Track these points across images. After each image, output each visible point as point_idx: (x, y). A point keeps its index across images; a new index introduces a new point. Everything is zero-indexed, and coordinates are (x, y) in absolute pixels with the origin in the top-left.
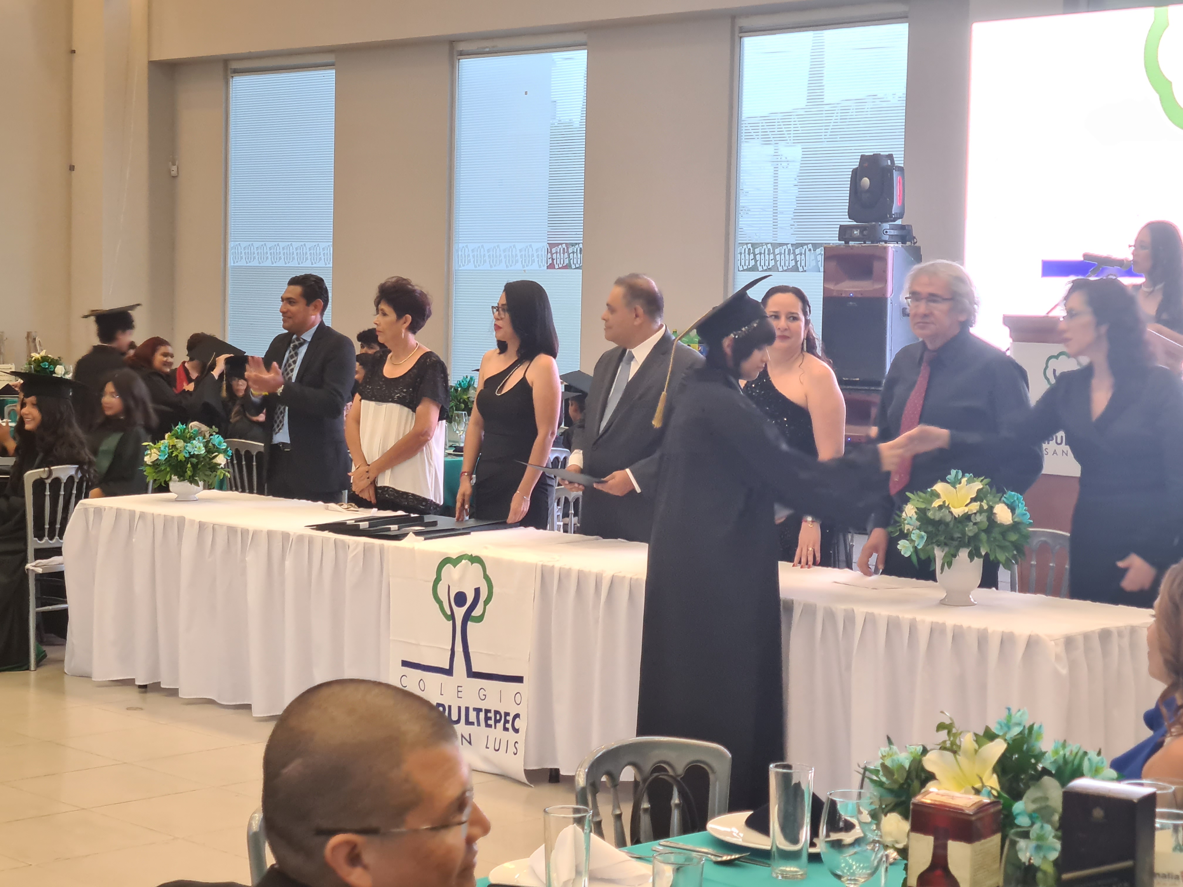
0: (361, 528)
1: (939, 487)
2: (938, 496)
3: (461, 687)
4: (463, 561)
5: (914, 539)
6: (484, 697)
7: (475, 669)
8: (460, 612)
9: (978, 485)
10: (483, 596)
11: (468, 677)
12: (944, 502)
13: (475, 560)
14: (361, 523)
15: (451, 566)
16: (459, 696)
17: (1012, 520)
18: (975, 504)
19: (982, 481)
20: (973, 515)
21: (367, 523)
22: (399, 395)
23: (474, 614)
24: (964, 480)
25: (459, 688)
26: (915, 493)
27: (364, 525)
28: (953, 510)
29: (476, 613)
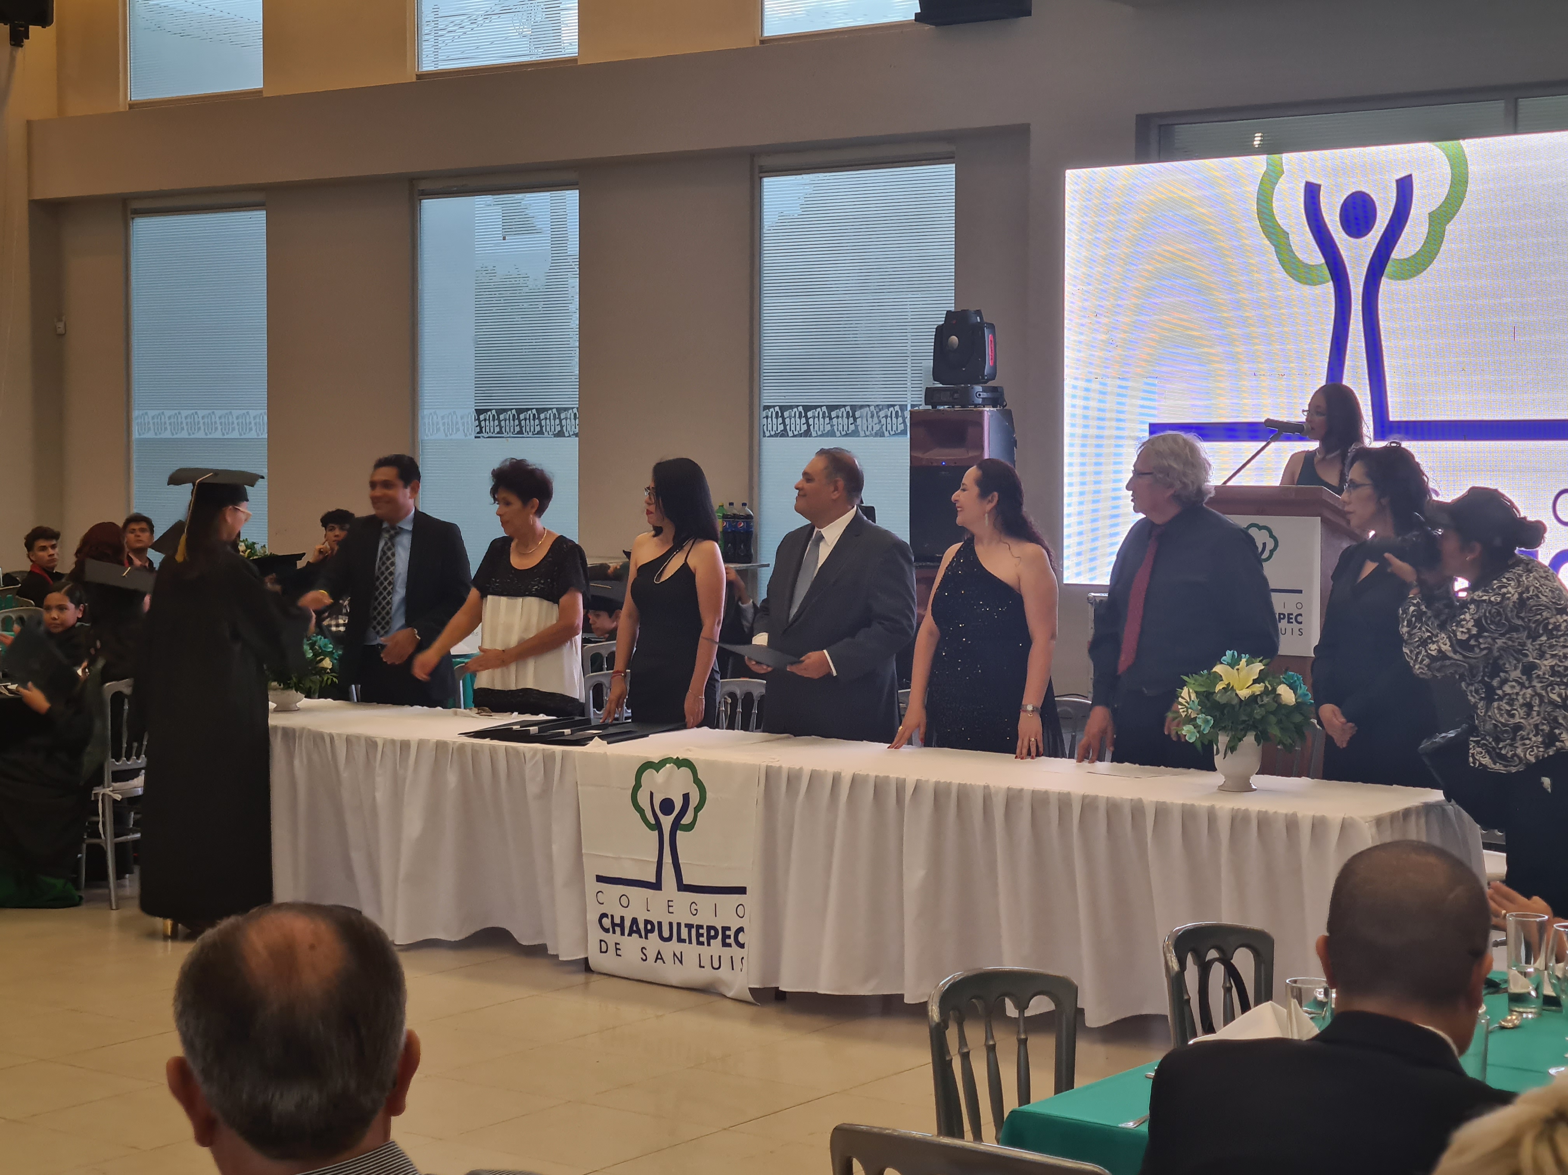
0: (531, 733)
1: (1218, 669)
2: (1220, 678)
3: (672, 901)
4: (668, 765)
5: (1200, 724)
6: (696, 911)
7: (686, 881)
8: (667, 821)
9: (1258, 667)
10: (694, 800)
11: (678, 891)
12: (1229, 684)
13: (681, 763)
14: (531, 728)
15: (654, 771)
16: (670, 911)
17: (1296, 700)
18: (1257, 685)
19: (1260, 661)
20: (1259, 697)
21: (536, 728)
22: (536, 587)
23: (682, 822)
24: (1243, 661)
25: (669, 903)
26: (1190, 675)
27: (534, 730)
28: (1238, 692)
29: (686, 820)
